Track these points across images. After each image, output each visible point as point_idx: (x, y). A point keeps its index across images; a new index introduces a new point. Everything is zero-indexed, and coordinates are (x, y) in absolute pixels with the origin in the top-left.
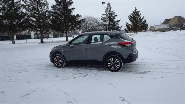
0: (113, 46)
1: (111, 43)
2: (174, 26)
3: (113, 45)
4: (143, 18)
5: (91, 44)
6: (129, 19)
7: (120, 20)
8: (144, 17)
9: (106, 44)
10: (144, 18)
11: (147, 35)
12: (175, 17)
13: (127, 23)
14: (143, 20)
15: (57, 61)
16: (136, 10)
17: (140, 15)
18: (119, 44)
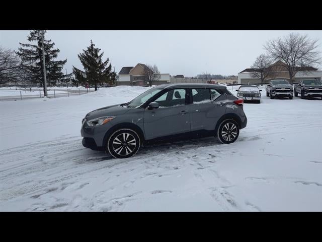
0: (228, 106)
1: (224, 102)
2: (137, 78)
3: (227, 103)
4: (106, 62)
5: (196, 104)
6: (82, 62)
7: (65, 61)
8: (108, 60)
9: (219, 103)
10: (109, 62)
11: (124, 91)
12: (138, 65)
13: (75, 69)
14: (108, 66)
15: (122, 145)
16: (92, 45)
17: (100, 56)
18: (234, 102)
